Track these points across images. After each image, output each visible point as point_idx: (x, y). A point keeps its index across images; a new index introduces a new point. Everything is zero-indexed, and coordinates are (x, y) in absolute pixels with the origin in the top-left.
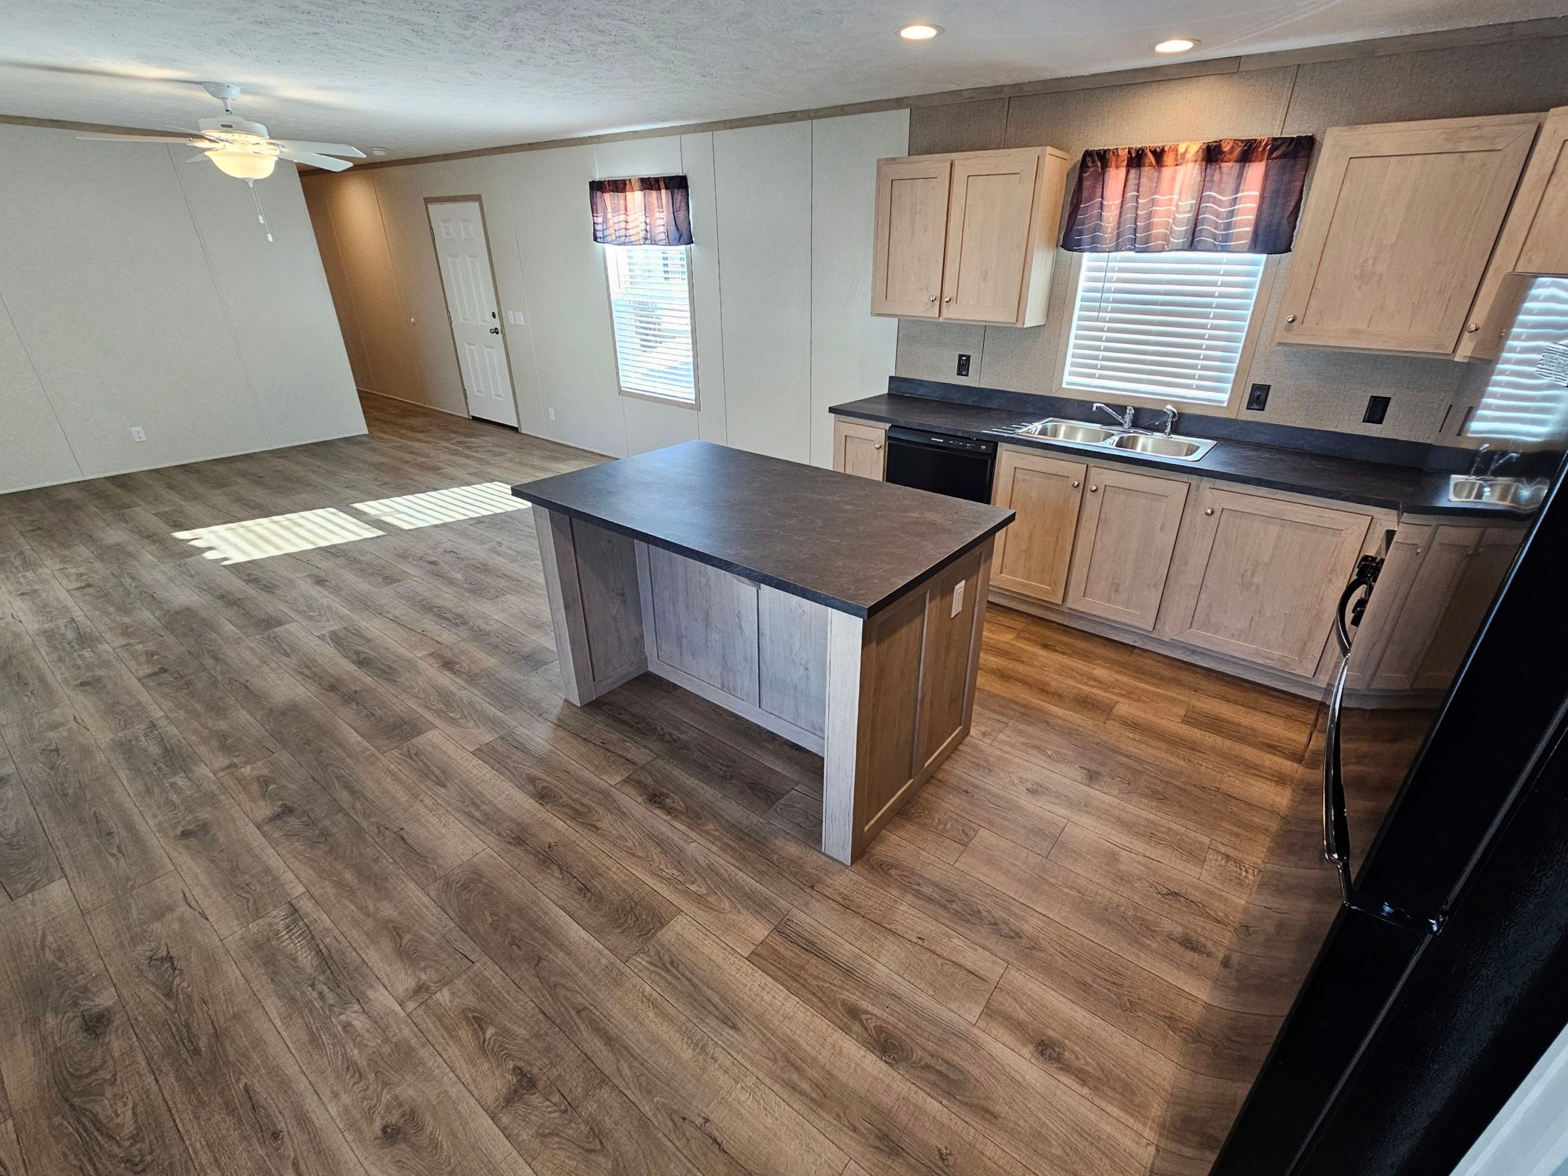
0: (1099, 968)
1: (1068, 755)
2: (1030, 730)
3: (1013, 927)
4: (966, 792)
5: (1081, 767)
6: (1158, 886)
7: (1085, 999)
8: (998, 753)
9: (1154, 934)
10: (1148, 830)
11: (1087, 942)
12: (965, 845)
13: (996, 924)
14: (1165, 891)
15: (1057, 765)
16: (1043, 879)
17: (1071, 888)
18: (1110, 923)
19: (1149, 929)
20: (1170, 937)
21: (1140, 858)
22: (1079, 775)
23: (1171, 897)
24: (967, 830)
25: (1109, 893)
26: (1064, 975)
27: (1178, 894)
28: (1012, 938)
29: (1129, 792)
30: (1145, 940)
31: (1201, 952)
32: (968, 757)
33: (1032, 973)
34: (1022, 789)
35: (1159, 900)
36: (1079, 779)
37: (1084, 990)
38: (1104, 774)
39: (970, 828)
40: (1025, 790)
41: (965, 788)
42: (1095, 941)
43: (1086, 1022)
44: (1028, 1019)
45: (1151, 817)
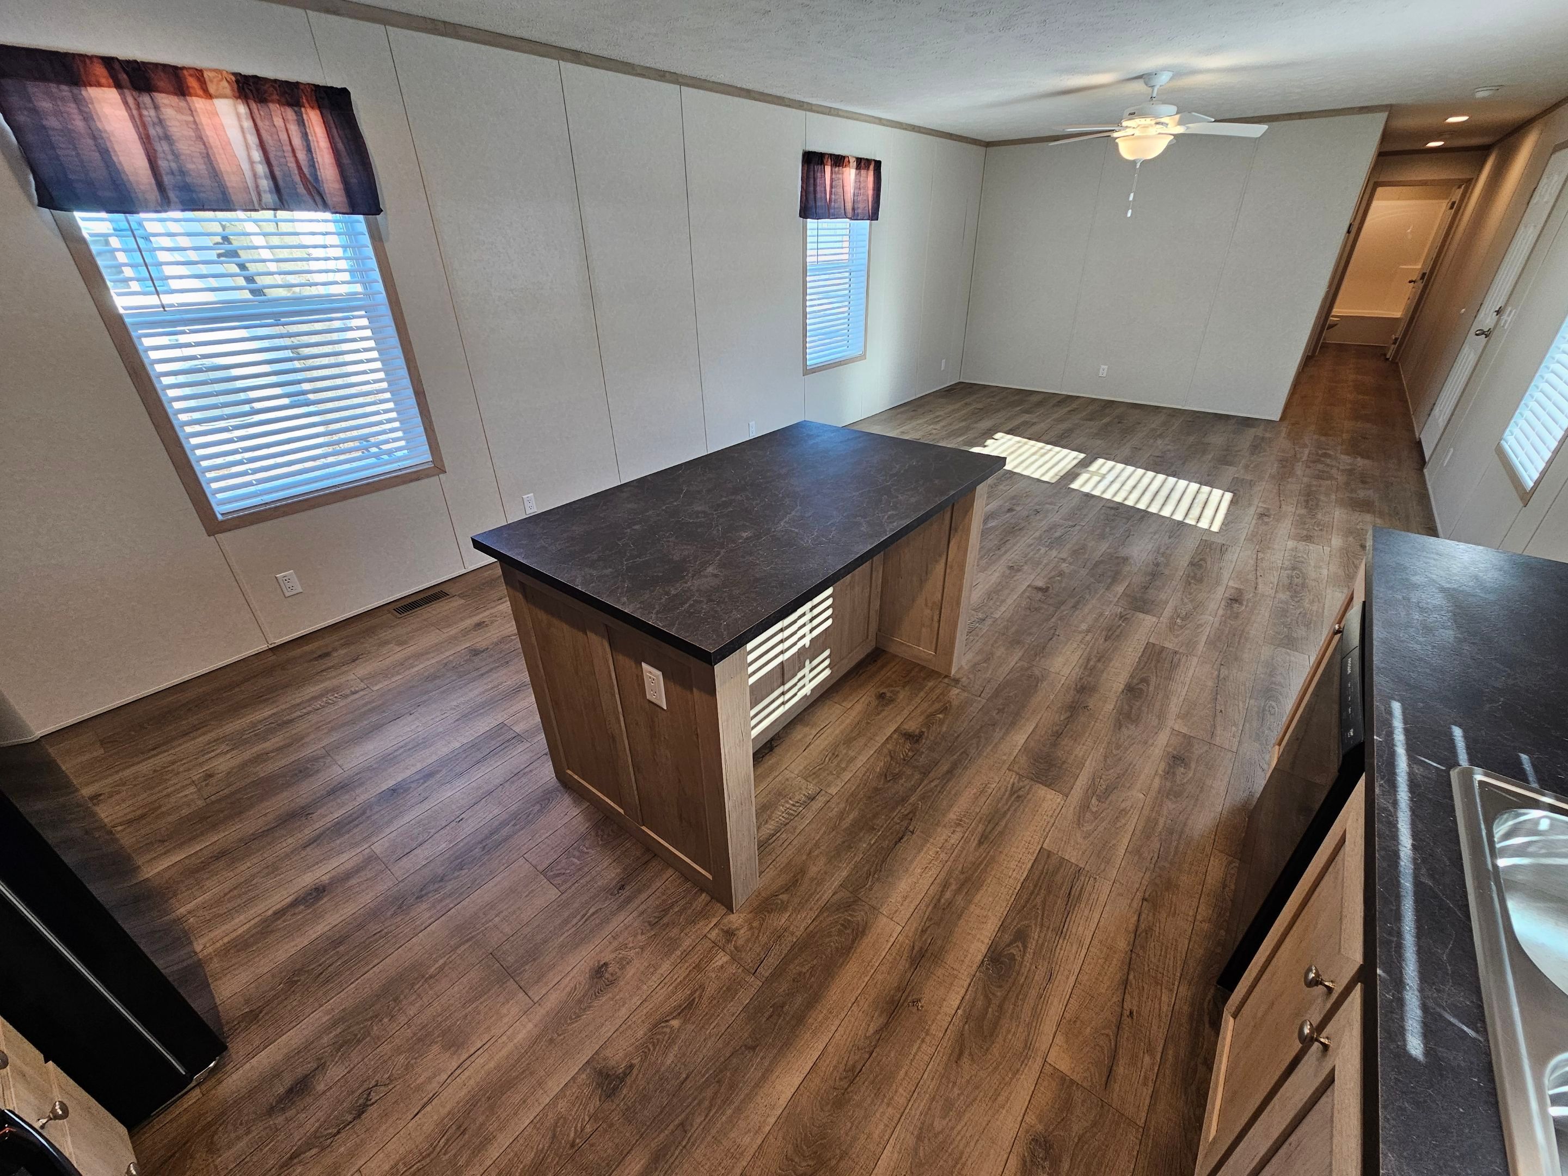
0: (345, 962)
1: (665, 1054)
2: (735, 1007)
3: (430, 895)
4: (622, 887)
5: (631, 1067)
6: (386, 1089)
7: (328, 939)
8: (687, 943)
9: (336, 1046)
10: (474, 1127)
11: (376, 962)
12: (543, 872)
13: (442, 880)
14: (374, 1097)
15: (646, 1026)
16: (467, 941)
17: (441, 969)
18: (378, 996)
19: (343, 1045)
20: (322, 1066)
21: (434, 1086)
22: (617, 1056)
23: (361, 1101)
24: (563, 878)
25: (412, 1013)
26: (360, 927)
27: (359, 1116)
28: (422, 890)
29: (554, 1136)
30: (339, 1030)
31: (280, 1100)
32: (682, 902)
33: (381, 898)
34: (607, 957)
35: (368, 1078)
36: (608, 1053)
37: (336, 941)
38: (605, 1106)
39: (565, 882)
40: (606, 960)
41: (627, 888)
42: (371, 972)
43: (311, 932)
44: (347, 885)
45: (494, 1152)
